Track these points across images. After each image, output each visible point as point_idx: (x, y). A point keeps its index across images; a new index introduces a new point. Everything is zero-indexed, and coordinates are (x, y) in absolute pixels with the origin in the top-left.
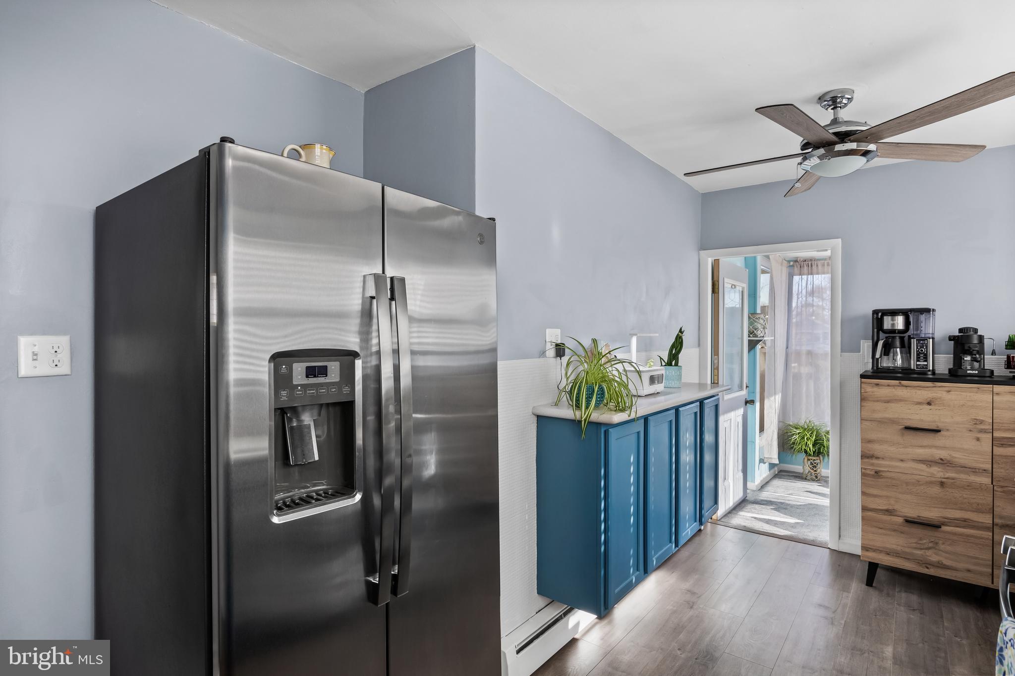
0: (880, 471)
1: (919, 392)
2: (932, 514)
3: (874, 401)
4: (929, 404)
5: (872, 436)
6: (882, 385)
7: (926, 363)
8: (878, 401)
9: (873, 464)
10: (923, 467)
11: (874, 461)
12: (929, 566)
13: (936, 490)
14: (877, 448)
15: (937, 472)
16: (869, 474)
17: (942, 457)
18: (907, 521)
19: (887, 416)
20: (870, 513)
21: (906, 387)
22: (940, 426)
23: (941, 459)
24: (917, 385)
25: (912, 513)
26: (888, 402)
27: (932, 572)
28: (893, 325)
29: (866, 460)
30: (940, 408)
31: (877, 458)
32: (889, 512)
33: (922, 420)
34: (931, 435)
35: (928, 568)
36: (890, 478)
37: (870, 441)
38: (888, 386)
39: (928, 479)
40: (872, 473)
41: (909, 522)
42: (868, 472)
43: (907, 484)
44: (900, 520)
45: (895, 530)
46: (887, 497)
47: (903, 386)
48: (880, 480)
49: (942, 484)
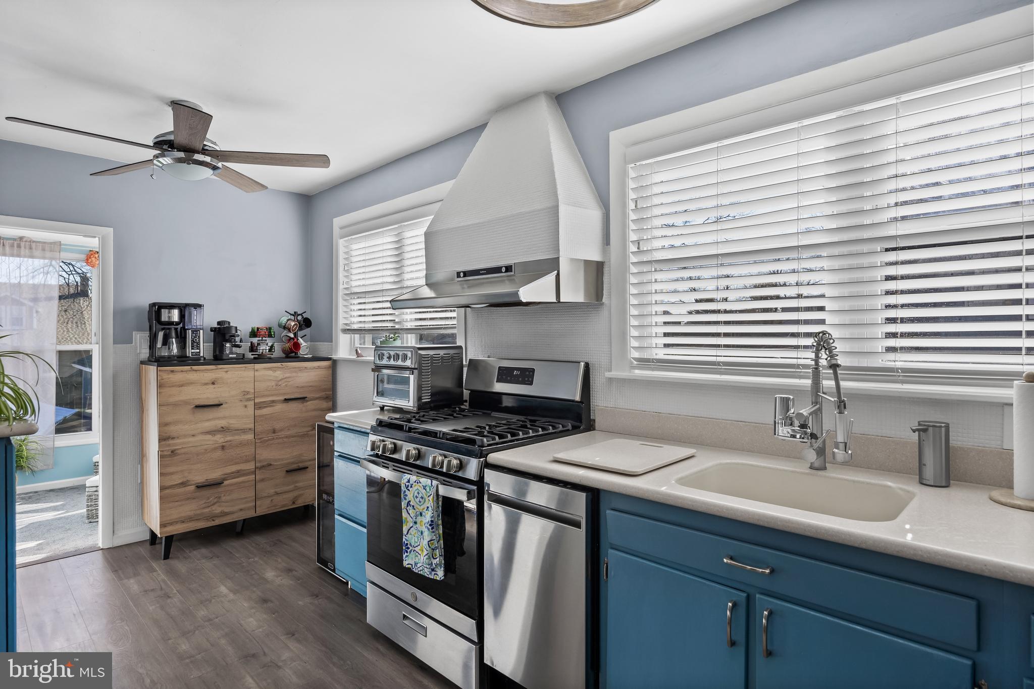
0: (175, 450)
1: (206, 375)
2: (215, 475)
3: (170, 387)
4: (213, 383)
5: (168, 419)
6: (176, 372)
7: (198, 351)
8: (173, 386)
9: (169, 445)
10: (209, 437)
11: (171, 442)
12: (214, 519)
13: (219, 453)
14: (173, 430)
15: (219, 439)
16: (166, 455)
17: (222, 426)
18: (198, 487)
19: (181, 398)
20: (167, 491)
21: (196, 371)
22: (221, 400)
23: (222, 428)
24: (204, 369)
25: (200, 479)
26: (182, 386)
27: (218, 522)
28: (169, 317)
29: (163, 443)
30: (221, 386)
31: (173, 438)
32: (184, 484)
33: (208, 398)
34: (215, 409)
35: (213, 520)
36: (184, 453)
37: (166, 424)
38: (182, 371)
39: (213, 446)
40: (169, 453)
41: (200, 487)
42: (165, 453)
43: (198, 455)
44: (193, 488)
45: (188, 499)
46: (182, 471)
47: (194, 370)
48: (175, 458)
49: (223, 447)
